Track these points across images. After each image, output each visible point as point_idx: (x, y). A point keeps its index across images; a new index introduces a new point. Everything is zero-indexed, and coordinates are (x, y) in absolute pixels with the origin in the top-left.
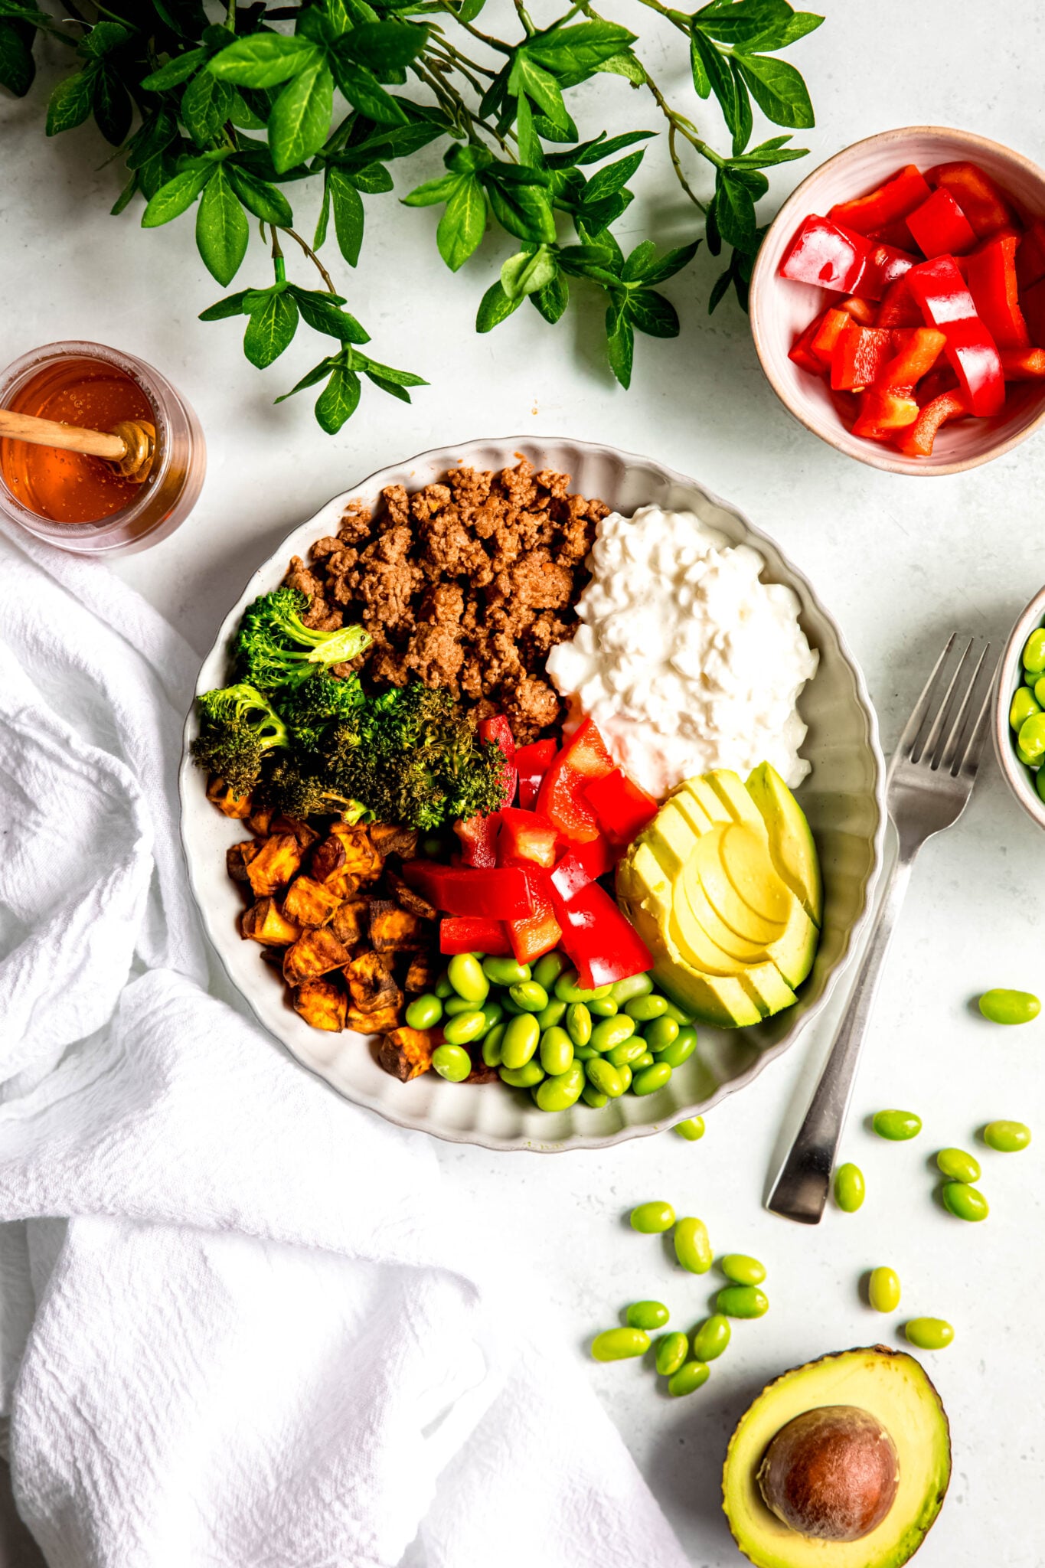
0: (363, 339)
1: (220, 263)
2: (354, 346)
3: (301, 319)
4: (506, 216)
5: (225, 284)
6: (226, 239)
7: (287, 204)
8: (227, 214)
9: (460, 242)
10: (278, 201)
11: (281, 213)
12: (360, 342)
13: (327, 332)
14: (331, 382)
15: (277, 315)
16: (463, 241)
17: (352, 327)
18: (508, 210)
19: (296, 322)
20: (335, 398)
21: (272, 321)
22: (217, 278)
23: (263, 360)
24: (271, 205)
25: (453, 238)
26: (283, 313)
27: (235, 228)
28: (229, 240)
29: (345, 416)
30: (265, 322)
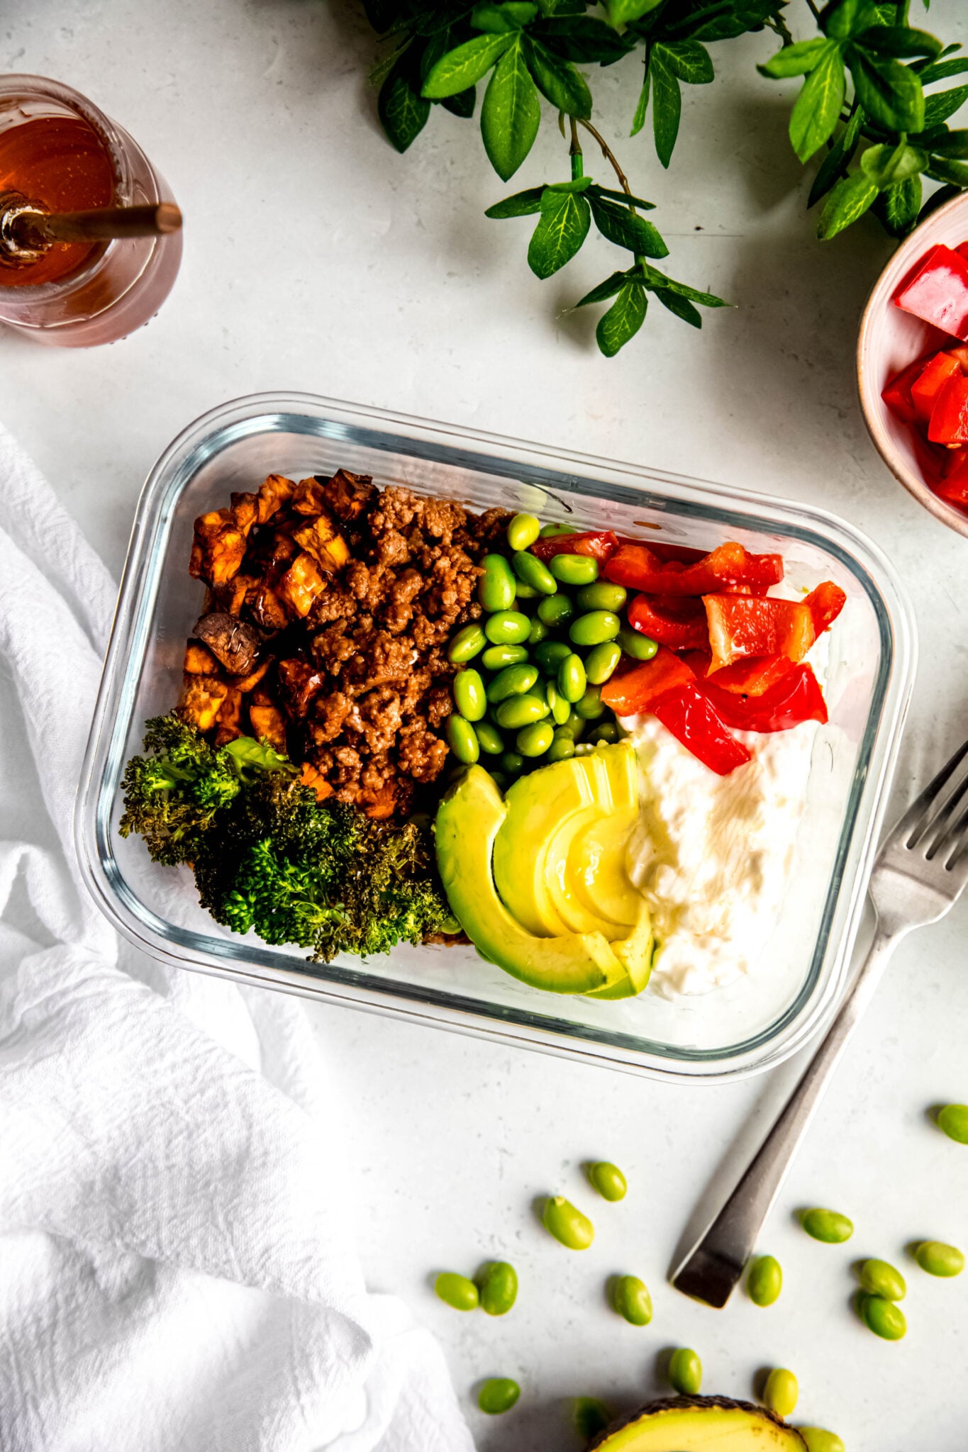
0: (660, 254)
1: (503, 150)
2: (649, 261)
3: (593, 226)
4: (870, 98)
5: (505, 177)
6: (514, 125)
7: (588, 92)
8: (519, 96)
9: (813, 128)
10: (578, 88)
11: (580, 102)
12: (658, 256)
13: (622, 244)
14: (619, 300)
15: (568, 220)
16: (818, 126)
17: (652, 239)
18: (873, 91)
19: (587, 230)
20: (620, 318)
21: (562, 226)
22: (498, 170)
23: (546, 269)
24: (569, 91)
25: (806, 121)
26: (575, 219)
27: (526, 114)
28: (516, 126)
29: (626, 337)
30: (554, 226)
